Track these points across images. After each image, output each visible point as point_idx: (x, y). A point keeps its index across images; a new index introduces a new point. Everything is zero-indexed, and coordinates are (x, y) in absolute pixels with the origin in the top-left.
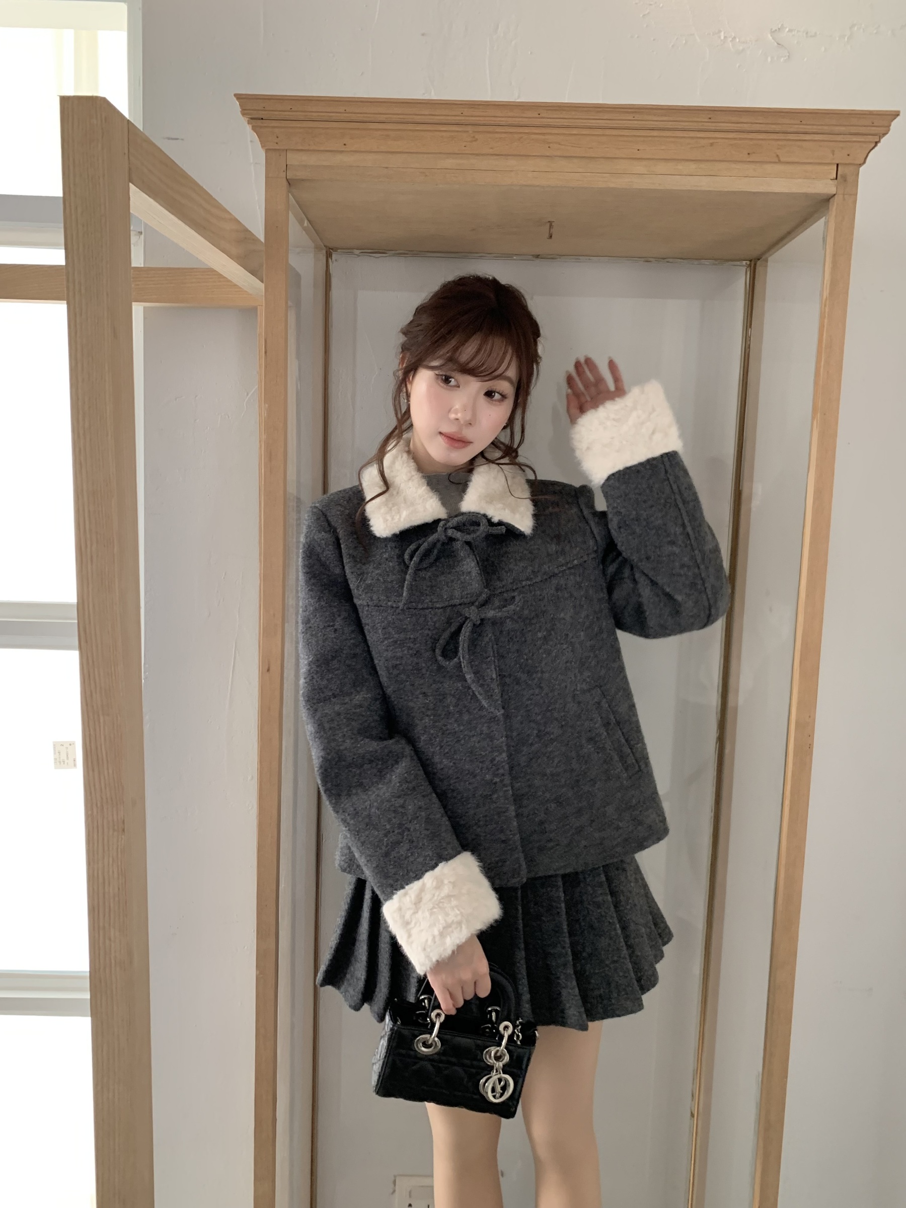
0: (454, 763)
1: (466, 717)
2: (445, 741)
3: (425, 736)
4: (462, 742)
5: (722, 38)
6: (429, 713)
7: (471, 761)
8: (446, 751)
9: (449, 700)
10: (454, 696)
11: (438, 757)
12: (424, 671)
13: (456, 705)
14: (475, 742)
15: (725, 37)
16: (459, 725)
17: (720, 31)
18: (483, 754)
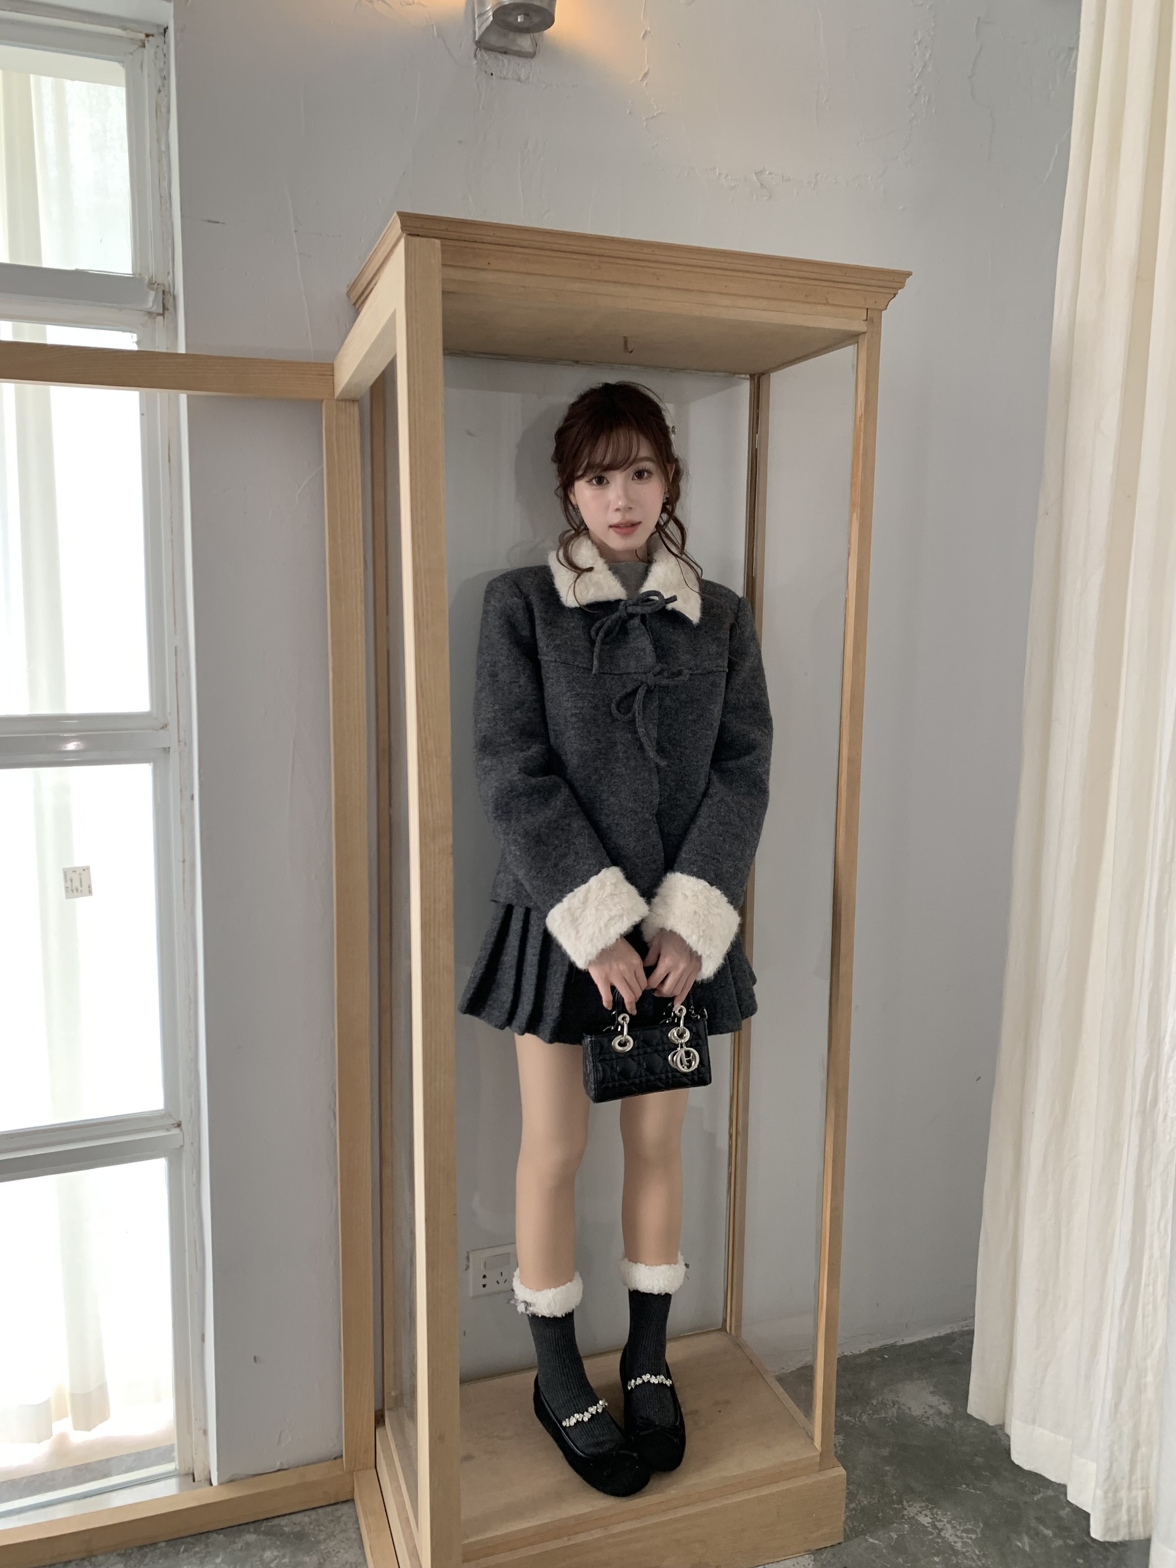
0: (619, 801)
1: (633, 763)
2: (613, 782)
3: (596, 776)
4: (628, 783)
5: (718, 174)
6: (601, 757)
7: (635, 800)
8: (614, 790)
9: (619, 747)
10: (624, 744)
11: (606, 795)
12: (600, 722)
13: (625, 752)
14: (638, 784)
15: (720, 174)
16: (626, 769)
17: (715, 168)
18: (645, 795)
